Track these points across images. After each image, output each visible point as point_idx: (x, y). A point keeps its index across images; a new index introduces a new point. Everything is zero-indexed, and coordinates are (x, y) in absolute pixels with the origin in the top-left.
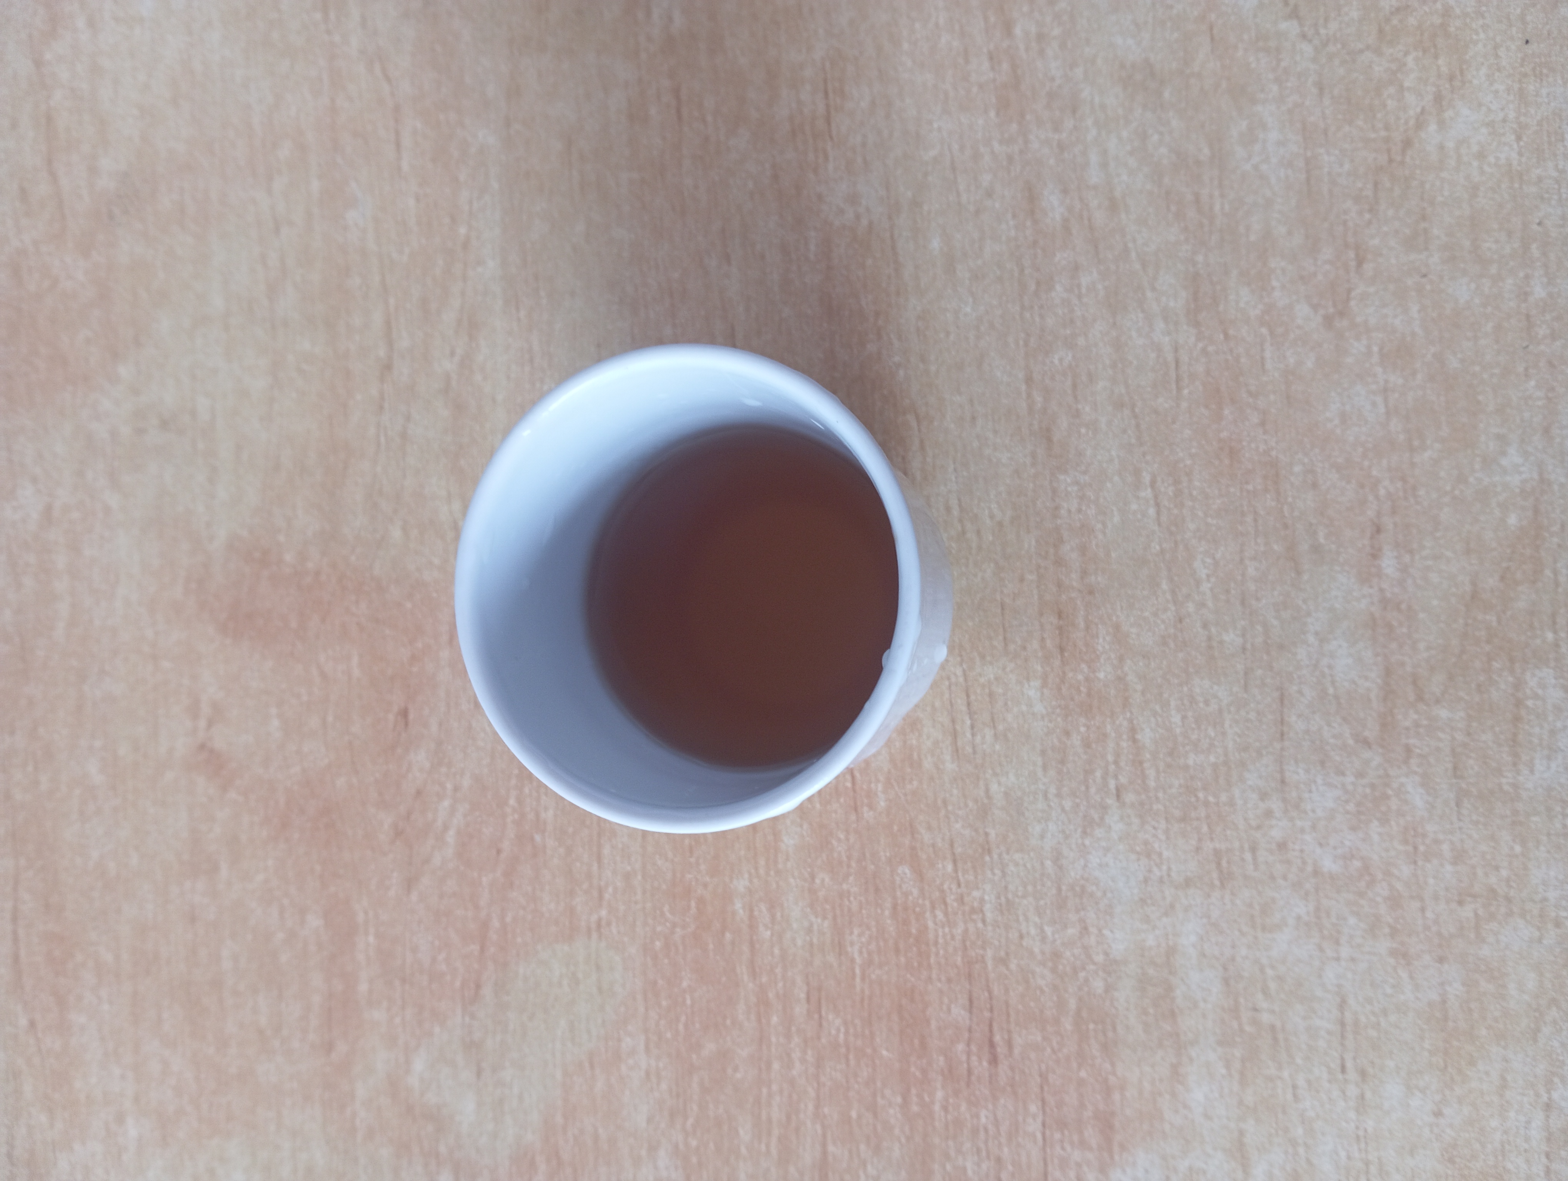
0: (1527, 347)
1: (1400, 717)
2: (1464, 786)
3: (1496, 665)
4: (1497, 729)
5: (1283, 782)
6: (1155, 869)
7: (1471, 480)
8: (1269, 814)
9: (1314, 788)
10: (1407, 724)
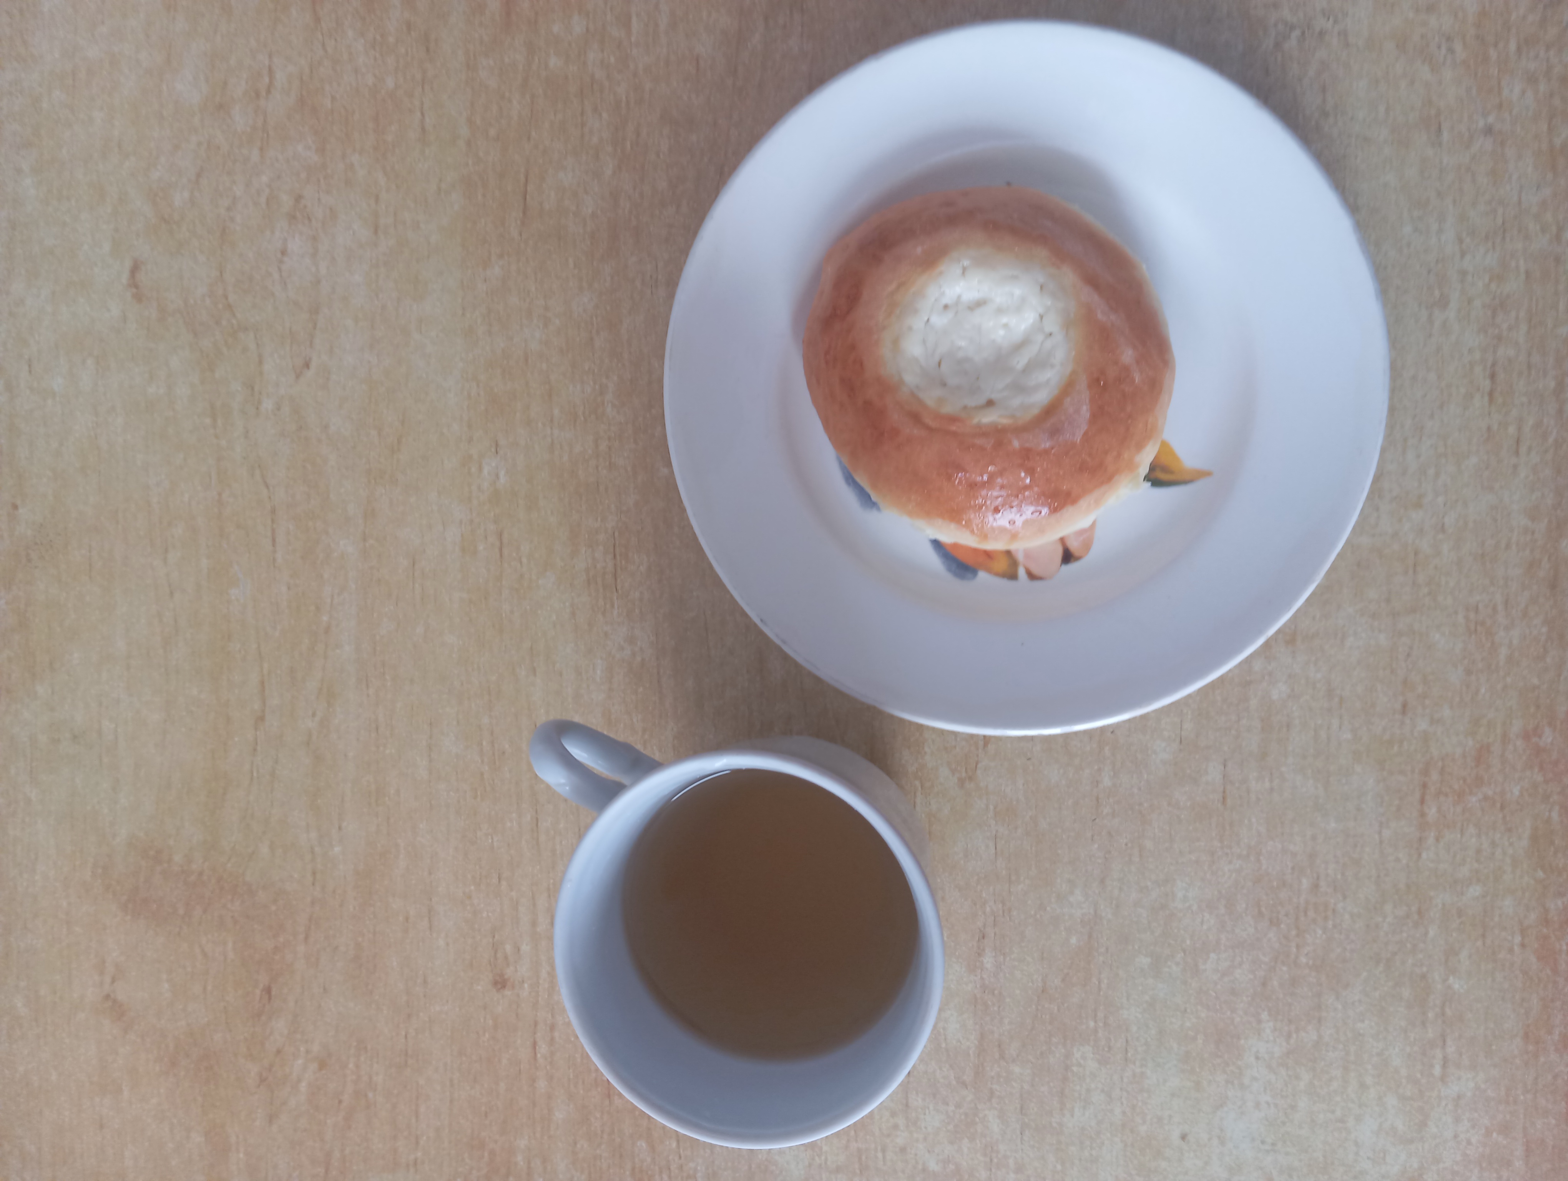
0: (1095, 819)
1: (988, 1069)
2: (1026, 1120)
3: (1054, 1040)
4: (1051, 1084)
5: (907, 1105)
6: (817, 1158)
7: (1048, 908)
8: (896, 1127)
9: (927, 1112)
10: (993, 1074)
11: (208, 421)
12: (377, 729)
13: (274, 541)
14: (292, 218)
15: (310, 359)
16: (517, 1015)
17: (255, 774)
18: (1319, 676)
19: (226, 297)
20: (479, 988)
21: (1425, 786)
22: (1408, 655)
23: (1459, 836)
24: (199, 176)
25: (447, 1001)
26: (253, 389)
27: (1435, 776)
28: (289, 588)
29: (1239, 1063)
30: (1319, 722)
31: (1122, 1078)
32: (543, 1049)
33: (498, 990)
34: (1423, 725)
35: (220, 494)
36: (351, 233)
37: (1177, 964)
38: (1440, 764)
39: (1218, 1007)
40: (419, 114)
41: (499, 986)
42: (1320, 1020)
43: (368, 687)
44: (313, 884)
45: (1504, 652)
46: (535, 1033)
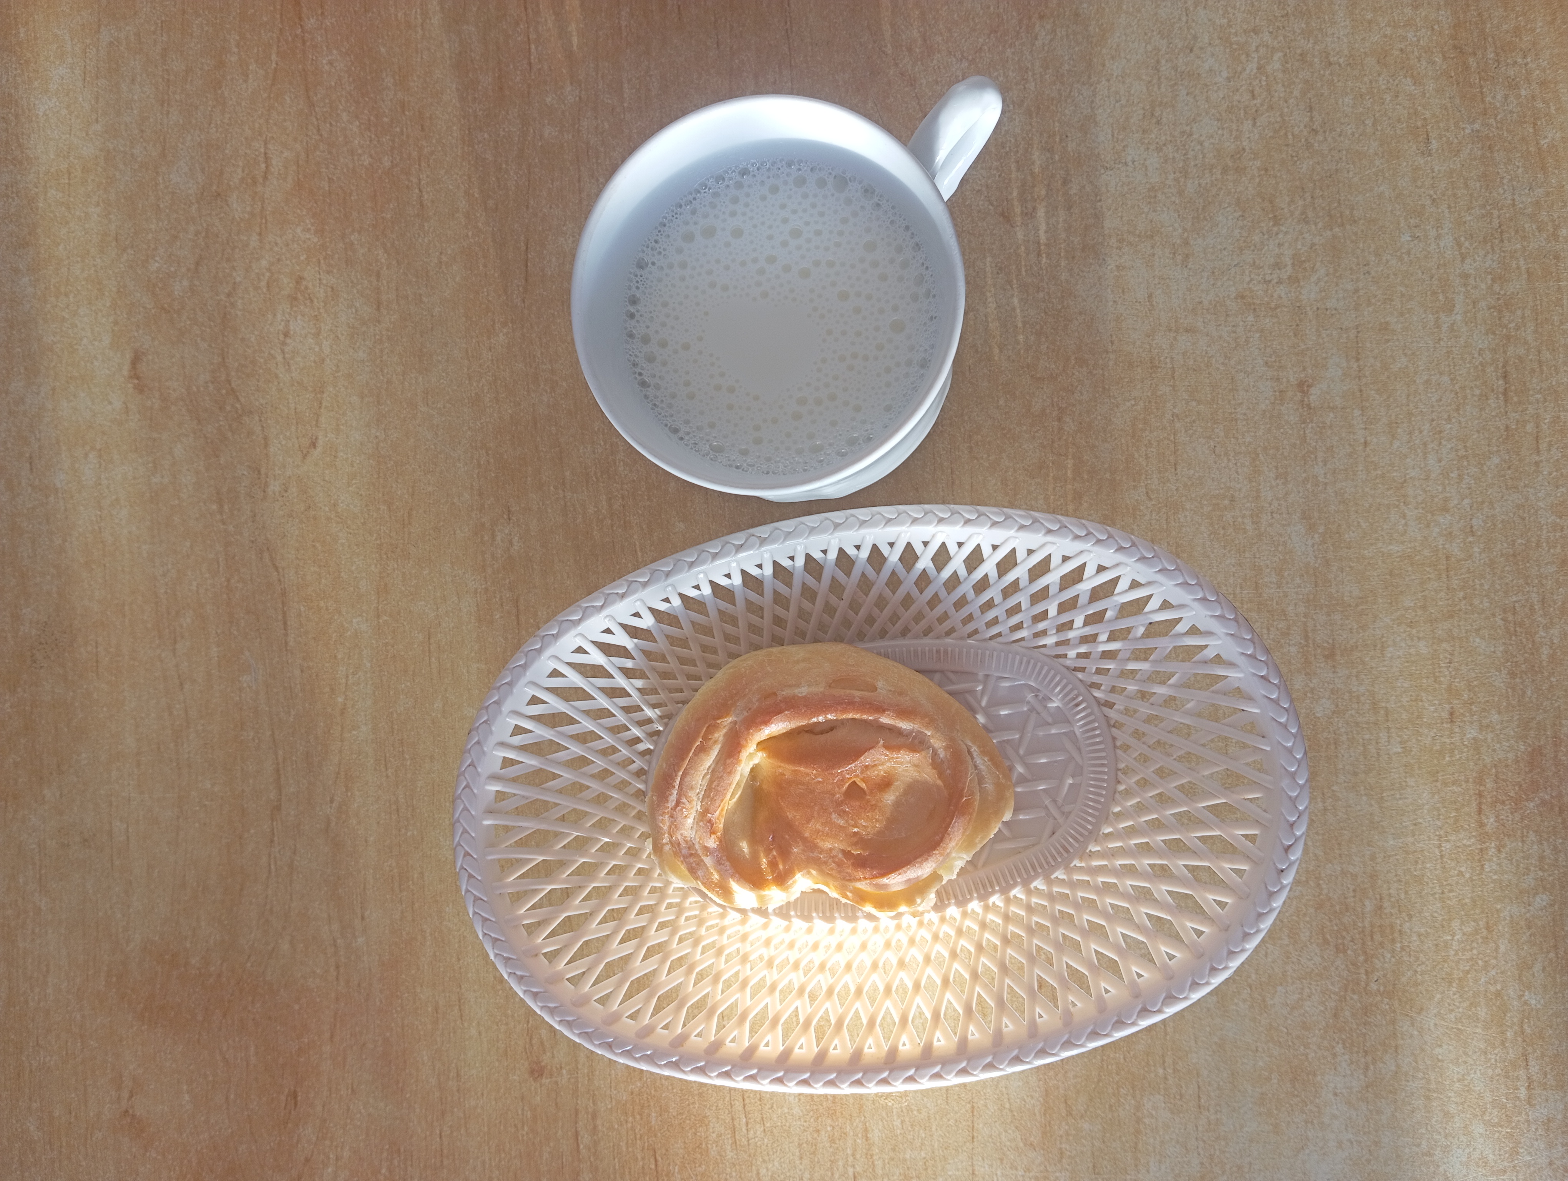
11: (214, 507)
12: (398, 810)
13: (285, 623)
14: (293, 299)
15: (316, 439)
16: (556, 1104)
17: (273, 867)
18: (1362, 689)
19: (230, 384)
20: (515, 1077)
21: (1480, 795)
22: (1450, 663)
23: (1520, 844)
24: (197, 264)
25: (482, 1094)
26: (259, 471)
27: (1490, 785)
28: (302, 671)
29: (1317, 1101)
30: (1367, 737)
31: (1196, 1127)
32: (586, 1139)
33: (535, 1080)
34: (1472, 733)
35: (228, 580)
36: (354, 310)
37: (1245, 1001)
38: (1494, 770)
39: (1290, 1043)
40: (417, 191)
41: (536, 1075)
42: (1396, 1047)
43: (387, 769)
44: (337, 979)
45: (1545, 651)
46: (576, 1123)
